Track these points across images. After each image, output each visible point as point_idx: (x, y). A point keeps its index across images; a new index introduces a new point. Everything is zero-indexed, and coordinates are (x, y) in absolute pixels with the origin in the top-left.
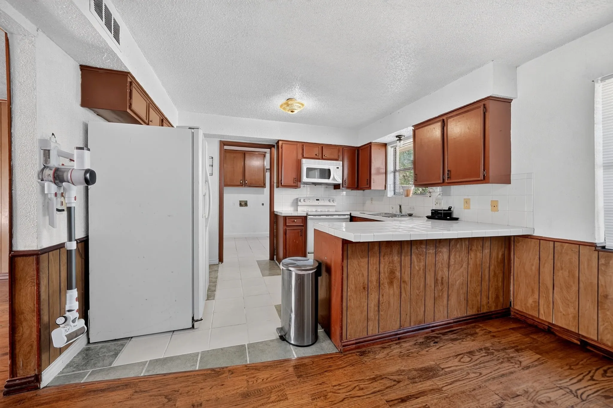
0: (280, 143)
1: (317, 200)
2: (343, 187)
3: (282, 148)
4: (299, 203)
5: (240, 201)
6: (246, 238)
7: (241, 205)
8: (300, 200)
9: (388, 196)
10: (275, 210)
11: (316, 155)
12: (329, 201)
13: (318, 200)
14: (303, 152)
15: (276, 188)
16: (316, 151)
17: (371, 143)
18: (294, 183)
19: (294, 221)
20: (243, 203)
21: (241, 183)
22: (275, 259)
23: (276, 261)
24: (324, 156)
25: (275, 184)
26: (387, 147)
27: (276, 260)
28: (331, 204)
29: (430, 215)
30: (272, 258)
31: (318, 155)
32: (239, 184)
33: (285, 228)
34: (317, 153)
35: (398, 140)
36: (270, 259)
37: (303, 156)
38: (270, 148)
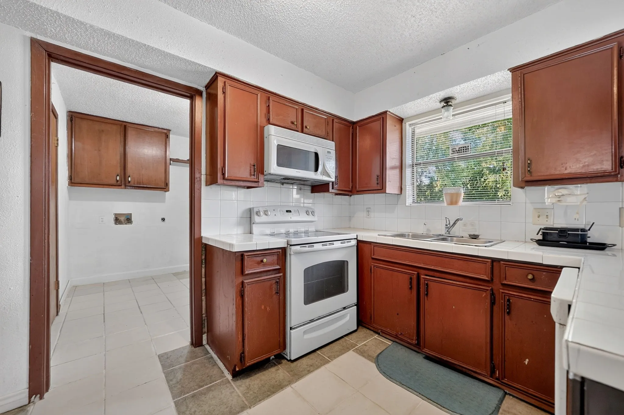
0: (220, 81)
1: (287, 211)
2: (333, 188)
3: (224, 93)
4: (257, 219)
5: (115, 214)
6: (129, 281)
7: (117, 220)
8: (258, 213)
9: (407, 205)
10: (203, 234)
11: (293, 123)
12: (307, 213)
13: (290, 211)
14: (269, 112)
15: (207, 185)
16: (292, 116)
17: (385, 112)
18: (251, 175)
19: (262, 261)
20: (122, 219)
21: (117, 181)
22: (205, 342)
23: (208, 347)
24: (306, 127)
25: (203, 178)
26: (403, 124)
27: (208, 343)
28: (310, 218)
29: (540, 237)
30: (196, 342)
31: (295, 123)
32: (114, 182)
33: (240, 279)
34: (294, 120)
35: (443, 107)
36: (192, 344)
37: (269, 119)
38: (191, 98)
